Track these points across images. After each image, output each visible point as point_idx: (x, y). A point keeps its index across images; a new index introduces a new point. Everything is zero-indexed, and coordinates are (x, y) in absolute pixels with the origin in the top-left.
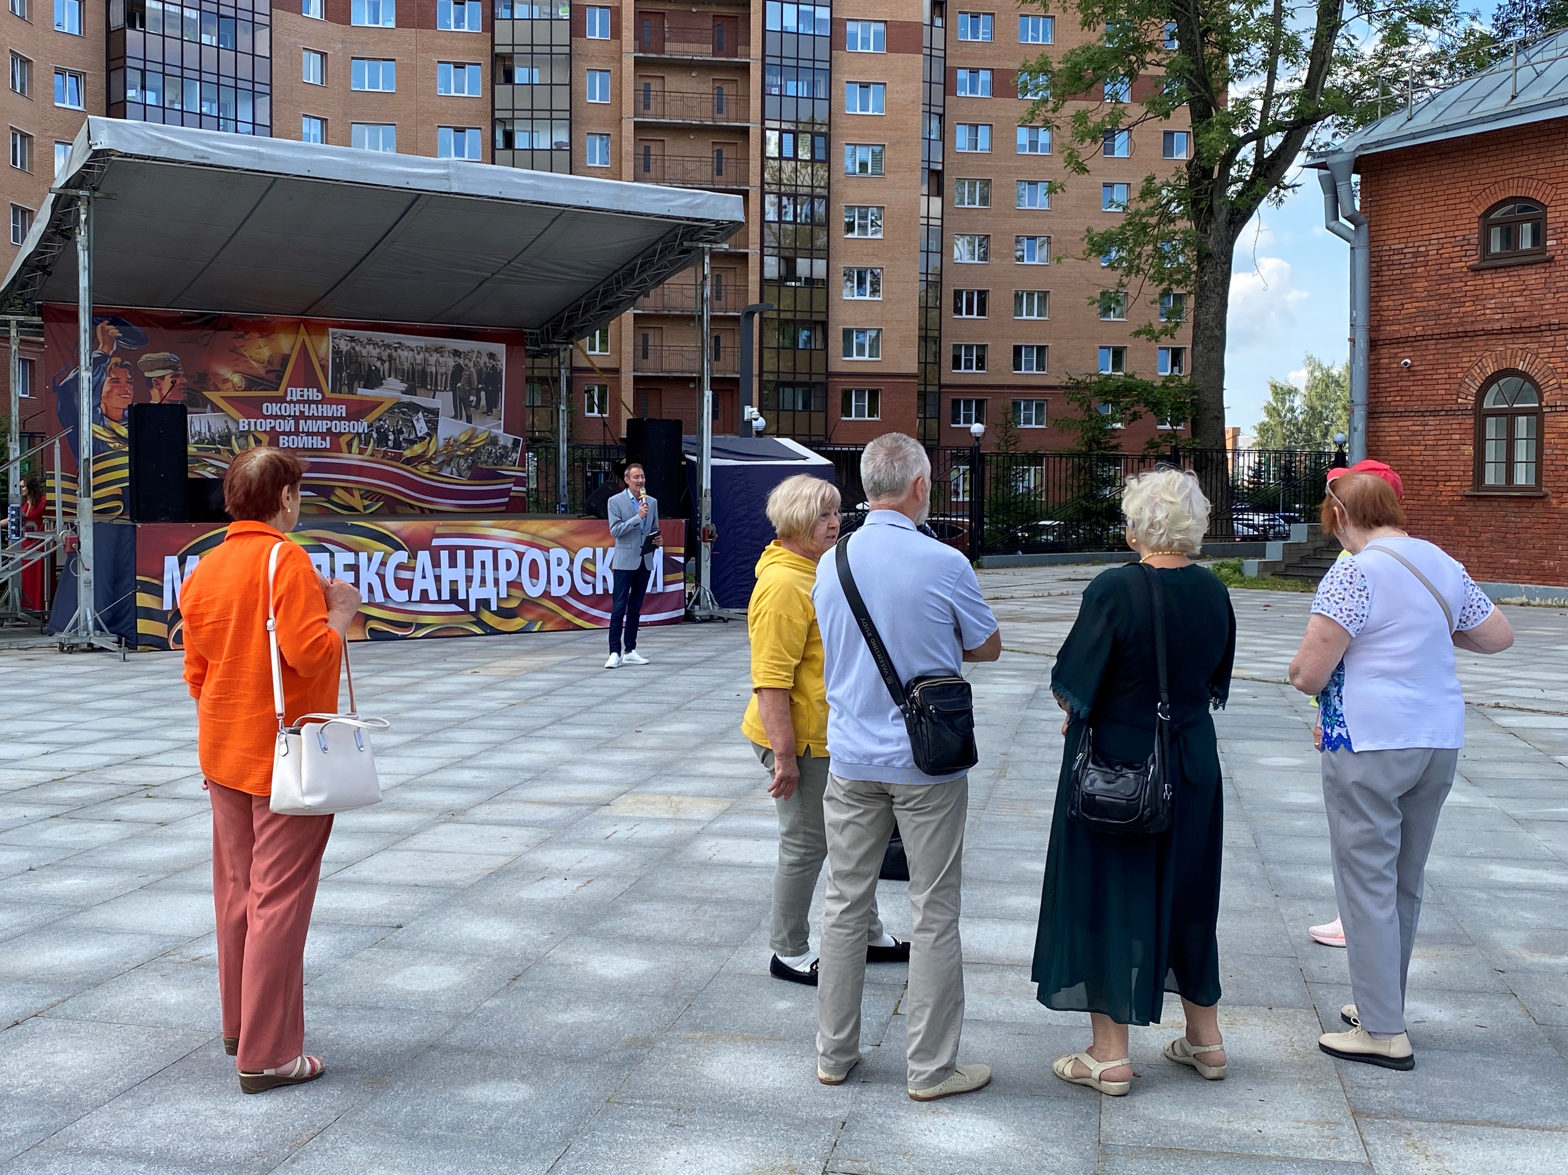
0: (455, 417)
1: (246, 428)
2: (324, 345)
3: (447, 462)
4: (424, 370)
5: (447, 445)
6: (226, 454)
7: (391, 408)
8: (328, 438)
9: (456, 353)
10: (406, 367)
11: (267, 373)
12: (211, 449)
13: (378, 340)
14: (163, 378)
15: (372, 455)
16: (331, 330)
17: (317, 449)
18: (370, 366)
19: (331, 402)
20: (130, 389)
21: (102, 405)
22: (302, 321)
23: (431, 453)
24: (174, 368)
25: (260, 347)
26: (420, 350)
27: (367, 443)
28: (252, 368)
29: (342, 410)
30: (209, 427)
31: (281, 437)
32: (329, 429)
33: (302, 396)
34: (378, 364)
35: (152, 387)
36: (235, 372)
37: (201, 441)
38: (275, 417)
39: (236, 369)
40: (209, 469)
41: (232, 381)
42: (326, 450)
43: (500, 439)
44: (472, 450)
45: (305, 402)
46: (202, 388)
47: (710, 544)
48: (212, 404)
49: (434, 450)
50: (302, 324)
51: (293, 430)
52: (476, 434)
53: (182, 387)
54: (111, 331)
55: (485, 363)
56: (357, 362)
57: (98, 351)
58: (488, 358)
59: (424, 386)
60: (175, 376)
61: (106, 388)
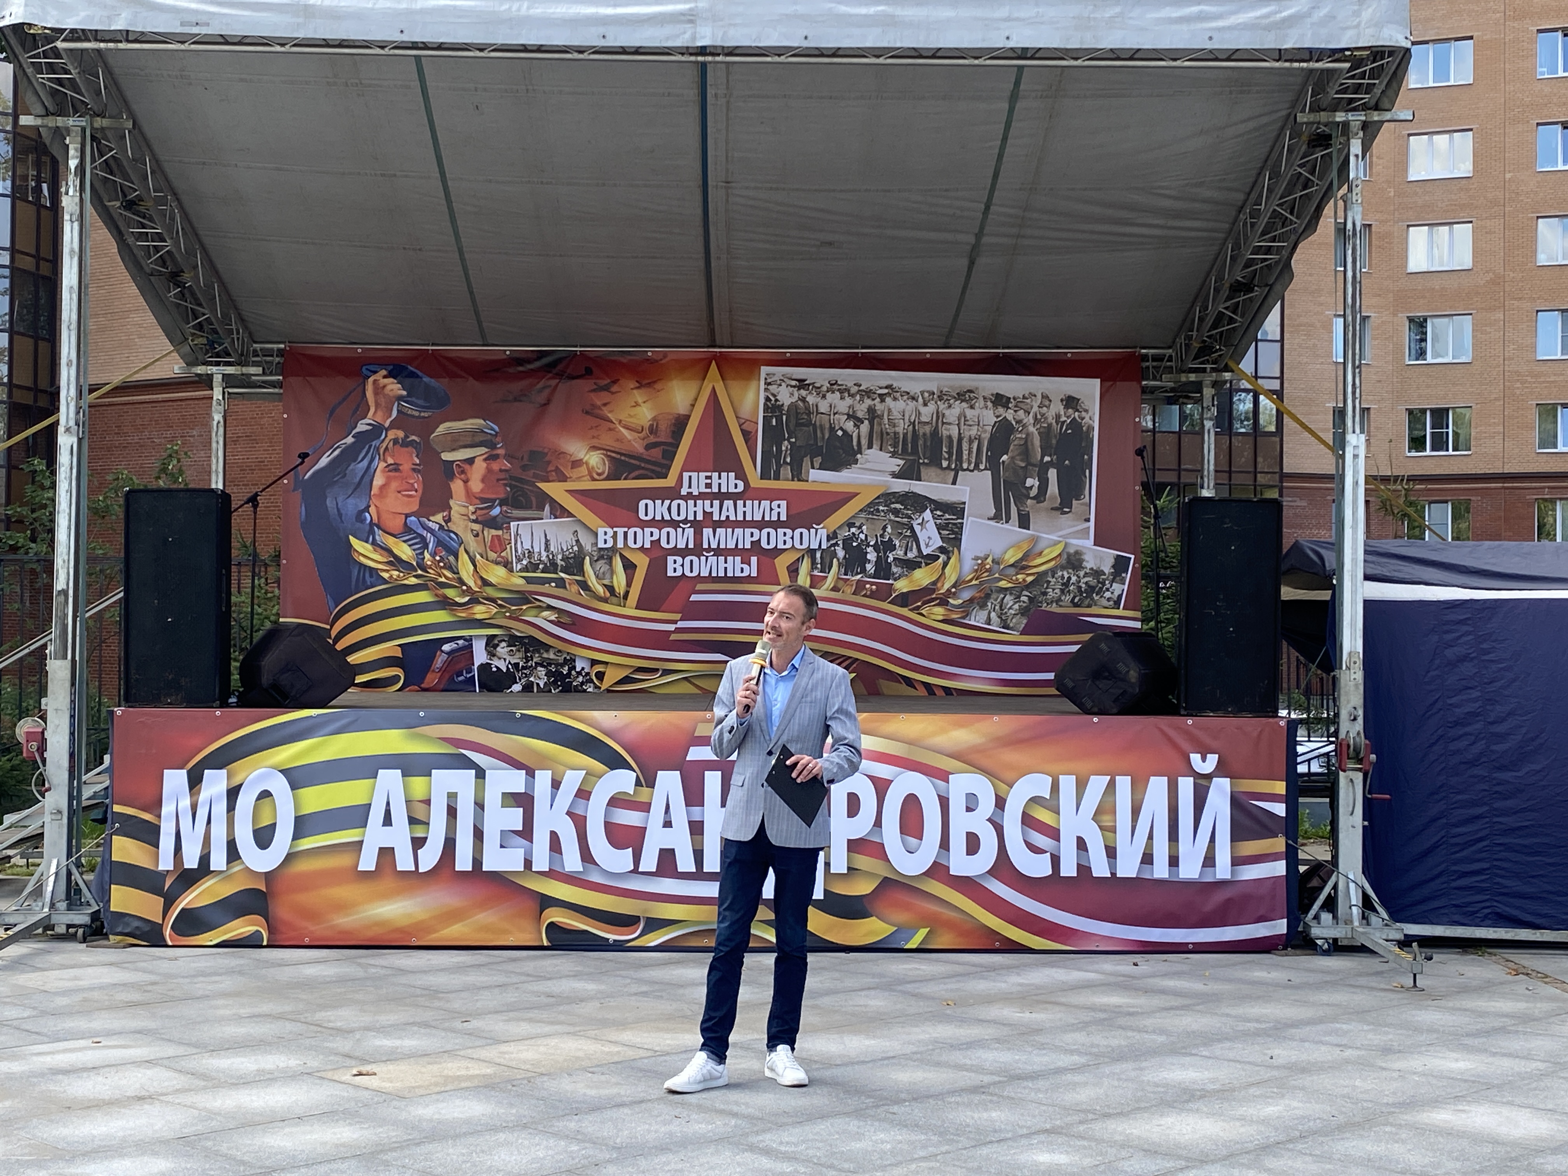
0: (997, 517)
1: (610, 544)
2: (750, 396)
3: (981, 601)
4: (935, 433)
5: (980, 569)
6: (575, 588)
7: (871, 504)
8: (754, 560)
9: (1000, 400)
10: (900, 430)
11: (648, 447)
12: (549, 581)
13: (850, 384)
14: (471, 461)
15: (835, 589)
16: (765, 370)
17: (735, 580)
18: (832, 429)
19: (760, 495)
20: (417, 481)
21: (372, 509)
22: (715, 357)
23: (947, 586)
24: (492, 446)
25: (637, 404)
26: (930, 397)
27: (826, 567)
28: (622, 440)
29: (780, 509)
30: (547, 542)
31: (670, 559)
32: (756, 544)
33: (709, 486)
34: (849, 426)
35: (452, 477)
36: (594, 448)
37: (533, 567)
38: (661, 524)
39: (595, 442)
40: (545, 614)
41: (587, 463)
42: (749, 579)
43: (1086, 557)
44: (1030, 579)
45: (712, 497)
46: (536, 476)
47: (1360, 775)
48: (553, 502)
49: (953, 580)
50: (714, 362)
51: (691, 546)
52: (1037, 550)
53: (502, 476)
54: (389, 387)
55: (1058, 416)
56: (809, 423)
57: (367, 421)
58: (1067, 407)
59: (935, 461)
60: (491, 458)
61: (378, 481)
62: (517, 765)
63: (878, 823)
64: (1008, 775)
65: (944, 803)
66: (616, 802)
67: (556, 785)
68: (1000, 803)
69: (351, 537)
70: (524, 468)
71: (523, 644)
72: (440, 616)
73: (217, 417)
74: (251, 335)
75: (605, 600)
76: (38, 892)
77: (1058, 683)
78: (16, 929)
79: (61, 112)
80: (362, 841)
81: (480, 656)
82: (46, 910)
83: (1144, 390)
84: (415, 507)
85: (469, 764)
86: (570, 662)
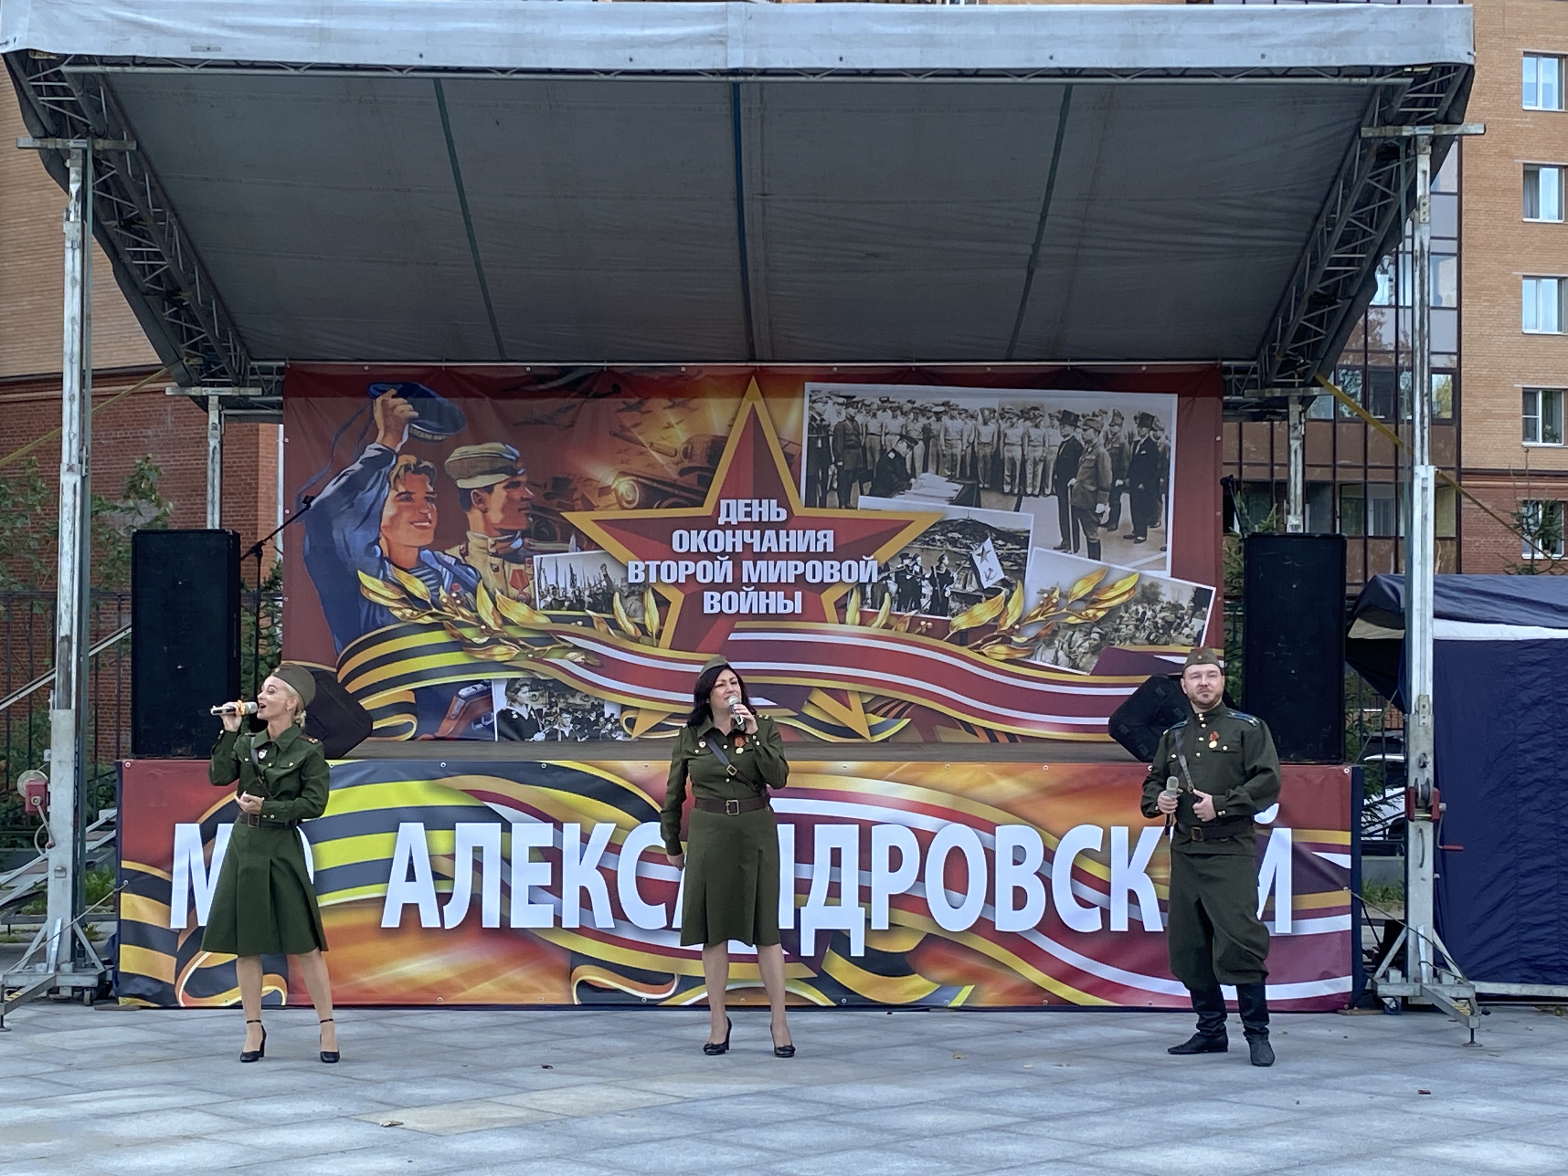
0: (1064, 547)
1: (641, 579)
2: (794, 416)
3: (1047, 639)
4: (996, 455)
5: (1047, 603)
6: (604, 626)
7: (926, 534)
8: (798, 595)
9: (1067, 418)
10: (958, 451)
11: (682, 472)
12: (575, 619)
13: (903, 401)
14: (489, 489)
15: (887, 626)
16: (809, 386)
17: (778, 617)
18: (883, 451)
19: (805, 524)
20: (431, 511)
21: (383, 542)
22: (755, 372)
23: (1010, 622)
24: (513, 473)
25: (669, 426)
26: (991, 414)
27: (877, 603)
28: (652, 465)
29: (827, 540)
30: (573, 577)
31: (707, 595)
32: (800, 578)
33: (748, 514)
34: (902, 447)
35: (469, 506)
36: (624, 474)
37: (558, 604)
38: (697, 556)
39: (624, 467)
40: (571, 655)
41: (616, 490)
42: (793, 616)
43: (1162, 590)
44: (1101, 614)
45: (753, 526)
46: (560, 505)
47: (1431, 825)
48: (579, 533)
49: (1017, 615)
50: (753, 379)
51: (730, 580)
52: (1110, 581)
53: (524, 504)
54: (399, 408)
55: (1131, 436)
56: (858, 445)
57: (375, 445)
58: (1140, 425)
59: (996, 486)
60: (512, 485)
61: (389, 511)
62: (544, 818)
63: (921, 877)
64: (1058, 827)
65: (990, 855)
66: (647, 856)
67: (585, 838)
68: (1049, 856)
69: (360, 573)
70: (547, 496)
71: (546, 688)
72: (457, 658)
73: (213, 443)
74: (248, 352)
75: (636, 640)
76: (41, 955)
77: (1113, 729)
78: (19, 993)
79: (60, 134)
80: (383, 899)
81: (500, 702)
82: (51, 971)
83: (1227, 406)
84: (429, 540)
85: (495, 817)
86: (598, 708)
